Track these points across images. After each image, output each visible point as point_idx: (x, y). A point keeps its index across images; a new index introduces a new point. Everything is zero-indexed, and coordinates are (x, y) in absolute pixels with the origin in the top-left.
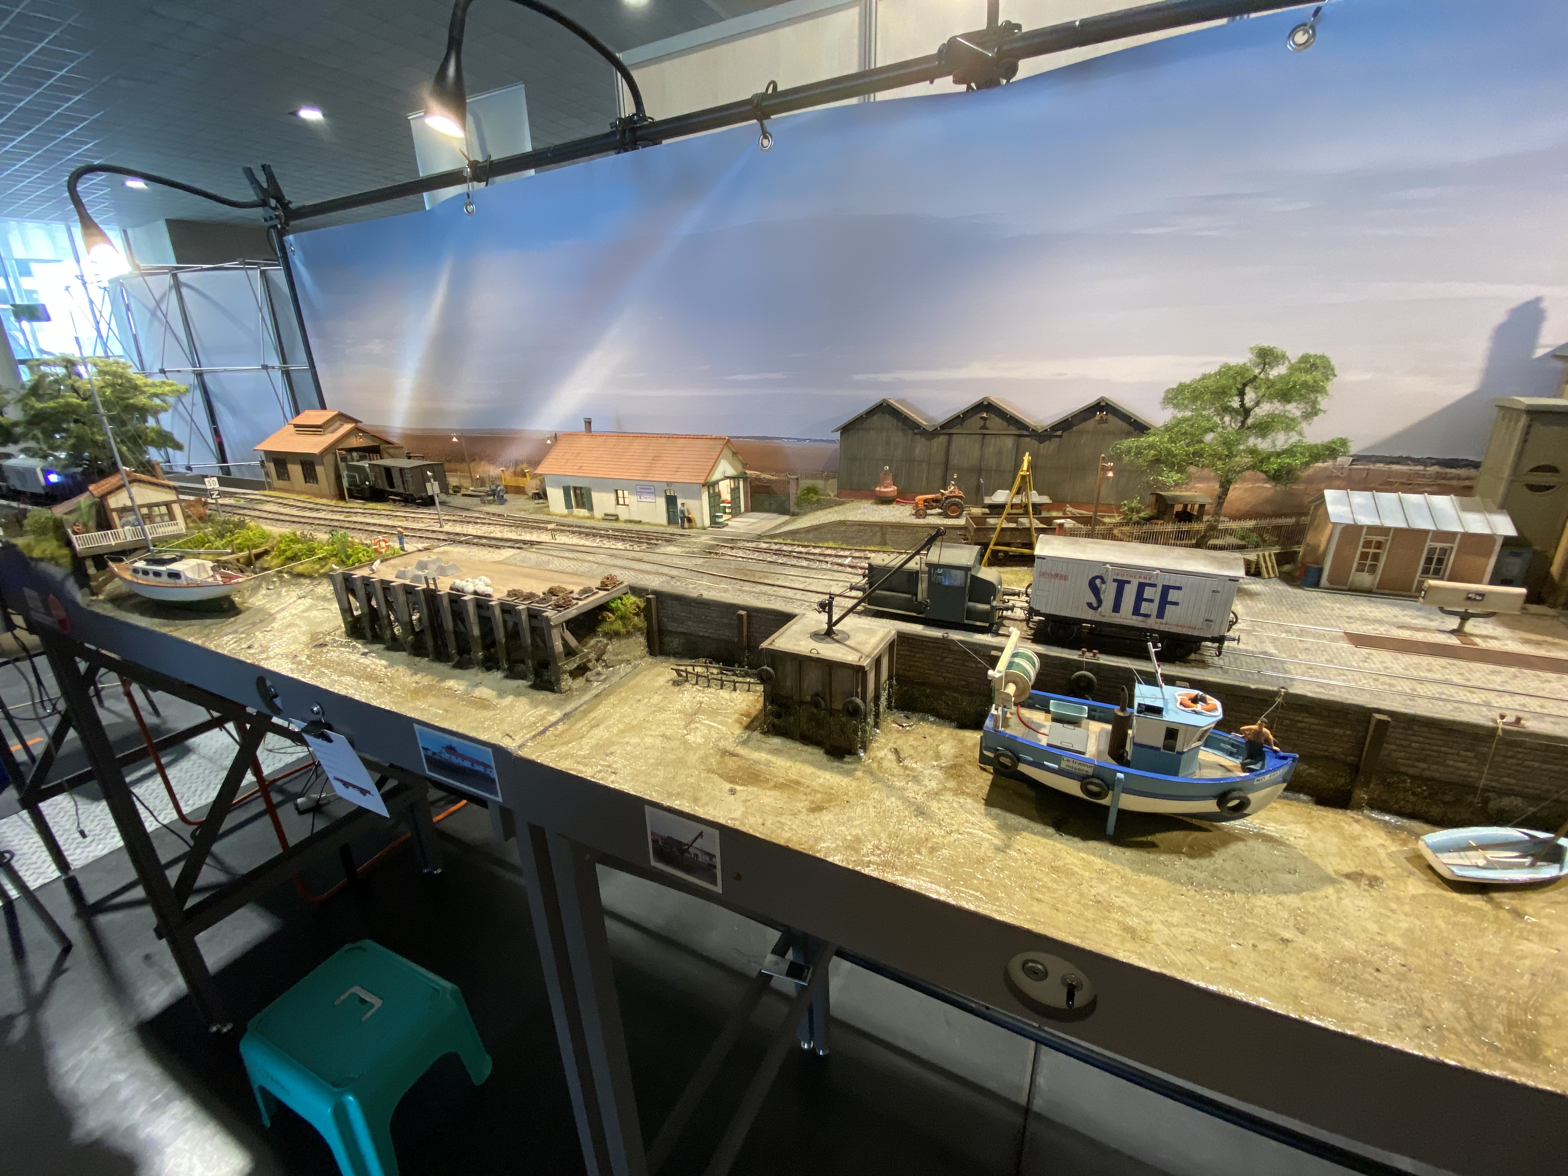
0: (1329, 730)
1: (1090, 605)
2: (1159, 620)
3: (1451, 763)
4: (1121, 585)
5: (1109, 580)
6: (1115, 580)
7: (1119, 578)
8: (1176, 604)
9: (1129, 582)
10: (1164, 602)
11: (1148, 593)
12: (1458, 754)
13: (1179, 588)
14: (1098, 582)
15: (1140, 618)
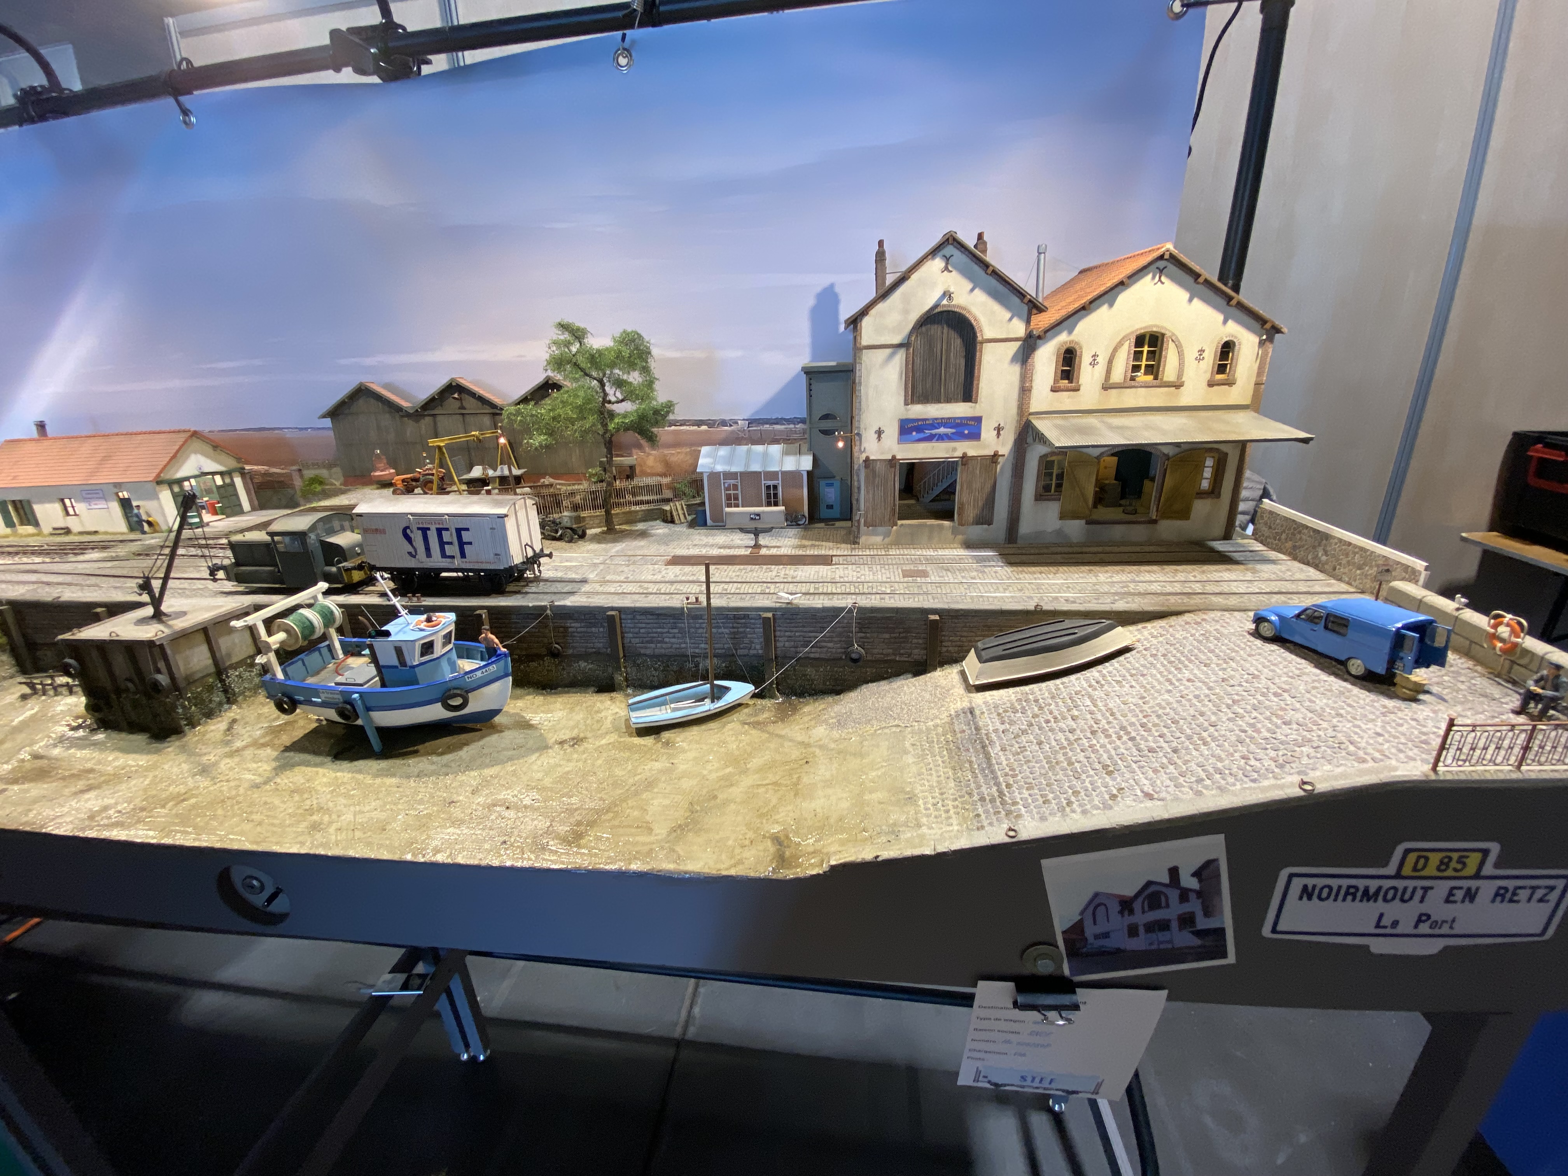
0: (589, 630)
1: (410, 553)
2: (464, 560)
3: (667, 640)
4: (424, 531)
5: (414, 528)
6: (419, 529)
7: (421, 526)
8: (470, 543)
9: (429, 529)
10: (462, 544)
11: (446, 536)
12: (668, 632)
13: (467, 529)
14: (408, 531)
15: (449, 560)
